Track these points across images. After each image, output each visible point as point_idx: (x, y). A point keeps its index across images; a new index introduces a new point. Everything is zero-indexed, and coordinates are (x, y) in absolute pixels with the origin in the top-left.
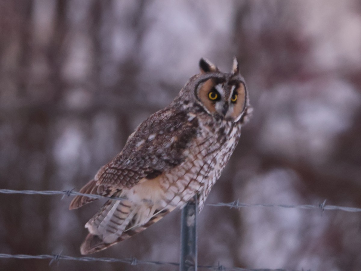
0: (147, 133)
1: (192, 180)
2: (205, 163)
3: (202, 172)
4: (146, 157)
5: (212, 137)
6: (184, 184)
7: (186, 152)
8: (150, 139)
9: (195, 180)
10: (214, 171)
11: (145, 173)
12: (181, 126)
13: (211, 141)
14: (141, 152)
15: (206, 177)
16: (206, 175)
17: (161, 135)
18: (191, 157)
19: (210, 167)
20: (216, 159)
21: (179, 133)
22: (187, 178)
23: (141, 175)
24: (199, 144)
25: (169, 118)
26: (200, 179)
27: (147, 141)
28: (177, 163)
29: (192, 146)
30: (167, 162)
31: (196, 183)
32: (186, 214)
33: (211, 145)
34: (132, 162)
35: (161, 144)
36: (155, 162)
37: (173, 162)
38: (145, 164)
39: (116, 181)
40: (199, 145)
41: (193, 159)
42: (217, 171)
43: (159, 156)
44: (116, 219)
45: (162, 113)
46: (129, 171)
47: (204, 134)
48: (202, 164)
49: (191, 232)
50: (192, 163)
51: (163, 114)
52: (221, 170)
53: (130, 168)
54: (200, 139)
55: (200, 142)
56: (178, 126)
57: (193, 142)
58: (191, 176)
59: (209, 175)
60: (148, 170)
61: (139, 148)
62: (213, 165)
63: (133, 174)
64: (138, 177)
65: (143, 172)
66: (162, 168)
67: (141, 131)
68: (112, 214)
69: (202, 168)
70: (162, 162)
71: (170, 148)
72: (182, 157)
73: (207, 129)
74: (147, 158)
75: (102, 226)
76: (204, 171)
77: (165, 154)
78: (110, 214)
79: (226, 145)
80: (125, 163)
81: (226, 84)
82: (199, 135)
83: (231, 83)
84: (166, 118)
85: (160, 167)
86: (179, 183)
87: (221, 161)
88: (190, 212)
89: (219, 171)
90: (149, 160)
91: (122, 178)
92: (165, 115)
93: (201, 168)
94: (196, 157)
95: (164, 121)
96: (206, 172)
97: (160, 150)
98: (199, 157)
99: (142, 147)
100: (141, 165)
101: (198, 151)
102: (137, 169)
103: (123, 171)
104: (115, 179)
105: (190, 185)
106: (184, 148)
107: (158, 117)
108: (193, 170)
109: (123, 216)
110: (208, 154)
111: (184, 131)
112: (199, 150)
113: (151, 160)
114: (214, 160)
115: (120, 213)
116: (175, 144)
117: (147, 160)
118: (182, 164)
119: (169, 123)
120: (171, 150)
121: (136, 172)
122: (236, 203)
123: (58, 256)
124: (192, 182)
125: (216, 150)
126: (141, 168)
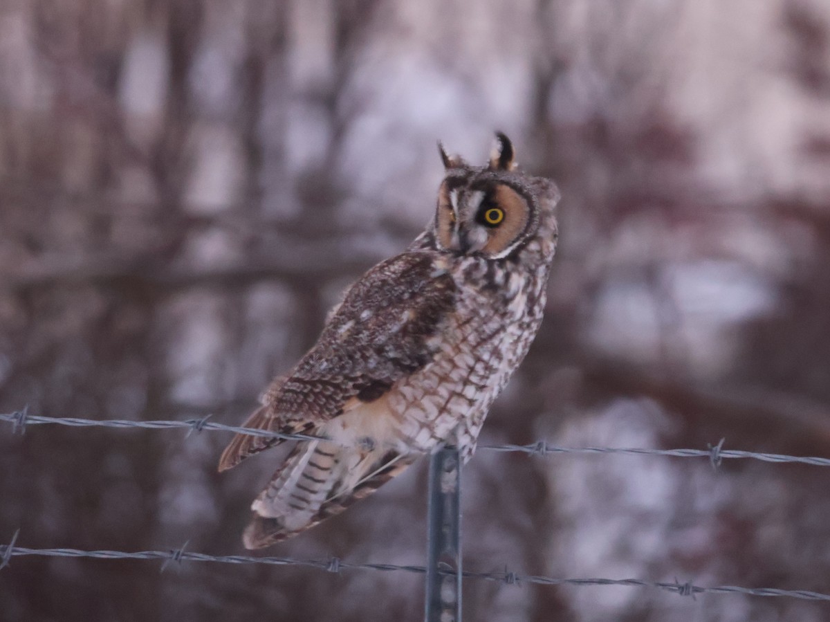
0: (358, 308)
1: (453, 394)
2: (478, 359)
3: (474, 379)
4: (355, 353)
6: (437, 405)
7: (433, 342)
8: (363, 318)
9: (460, 395)
11: (355, 387)
12: (422, 289)
14: (345, 344)
15: (481, 388)
16: (482, 384)
17: (383, 308)
18: (448, 349)
19: (489, 368)
20: (500, 350)
21: (417, 303)
22: (443, 391)
23: (346, 391)
24: (460, 322)
25: (399, 275)
27: (358, 322)
28: (416, 364)
29: (447, 327)
30: (396, 362)
31: (462, 401)
32: (439, 468)
33: (485, 321)
34: (331, 366)
35: (382, 325)
36: (372, 363)
37: (408, 362)
38: (353, 370)
39: (300, 405)
40: (461, 326)
41: (452, 354)
42: (503, 375)
43: (380, 351)
44: (307, 482)
45: (387, 266)
46: (325, 383)
47: (468, 302)
48: (471, 362)
49: (448, 503)
50: (451, 361)
51: (389, 268)
52: (511, 371)
53: (326, 379)
54: (462, 311)
55: (464, 319)
56: (417, 288)
57: (448, 319)
58: (451, 387)
59: (488, 382)
60: (360, 381)
61: (345, 337)
62: (494, 363)
63: (331, 389)
64: (341, 395)
65: (351, 384)
66: (387, 375)
67: (348, 304)
68: (300, 472)
69: (472, 370)
70: (385, 362)
71: (400, 334)
72: (424, 352)
74: (358, 356)
75: (280, 498)
76: (478, 376)
77: (391, 347)
78: (296, 474)
79: (511, 315)
80: (316, 370)
81: (465, 189)
82: (459, 305)
83: (475, 186)
84: (393, 276)
85: (384, 374)
86: (426, 402)
87: (510, 356)
88: (447, 464)
89: (506, 374)
90: (361, 360)
91: (311, 400)
92: (392, 268)
93: (469, 370)
95: (391, 282)
97: (381, 339)
98: (464, 347)
99: (348, 333)
100: (347, 371)
101: (461, 337)
102: (340, 379)
103: (313, 384)
104: (299, 401)
105: (449, 406)
106: (430, 332)
107: (378, 275)
108: (455, 375)
109: (321, 475)
110: (482, 341)
111: (427, 299)
112: (463, 335)
113: (365, 358)
114: (496, 353)
115: (314, 469)
116: (410, 326)
117: (358, 359)
118: (428, 367)
119: (401, 284)
120: (403, 337)
121: (337, 386)
122: (540, 445)
123: (178, 554)
124: (454, 399)
125: (497, 332)
126: (347, 378)
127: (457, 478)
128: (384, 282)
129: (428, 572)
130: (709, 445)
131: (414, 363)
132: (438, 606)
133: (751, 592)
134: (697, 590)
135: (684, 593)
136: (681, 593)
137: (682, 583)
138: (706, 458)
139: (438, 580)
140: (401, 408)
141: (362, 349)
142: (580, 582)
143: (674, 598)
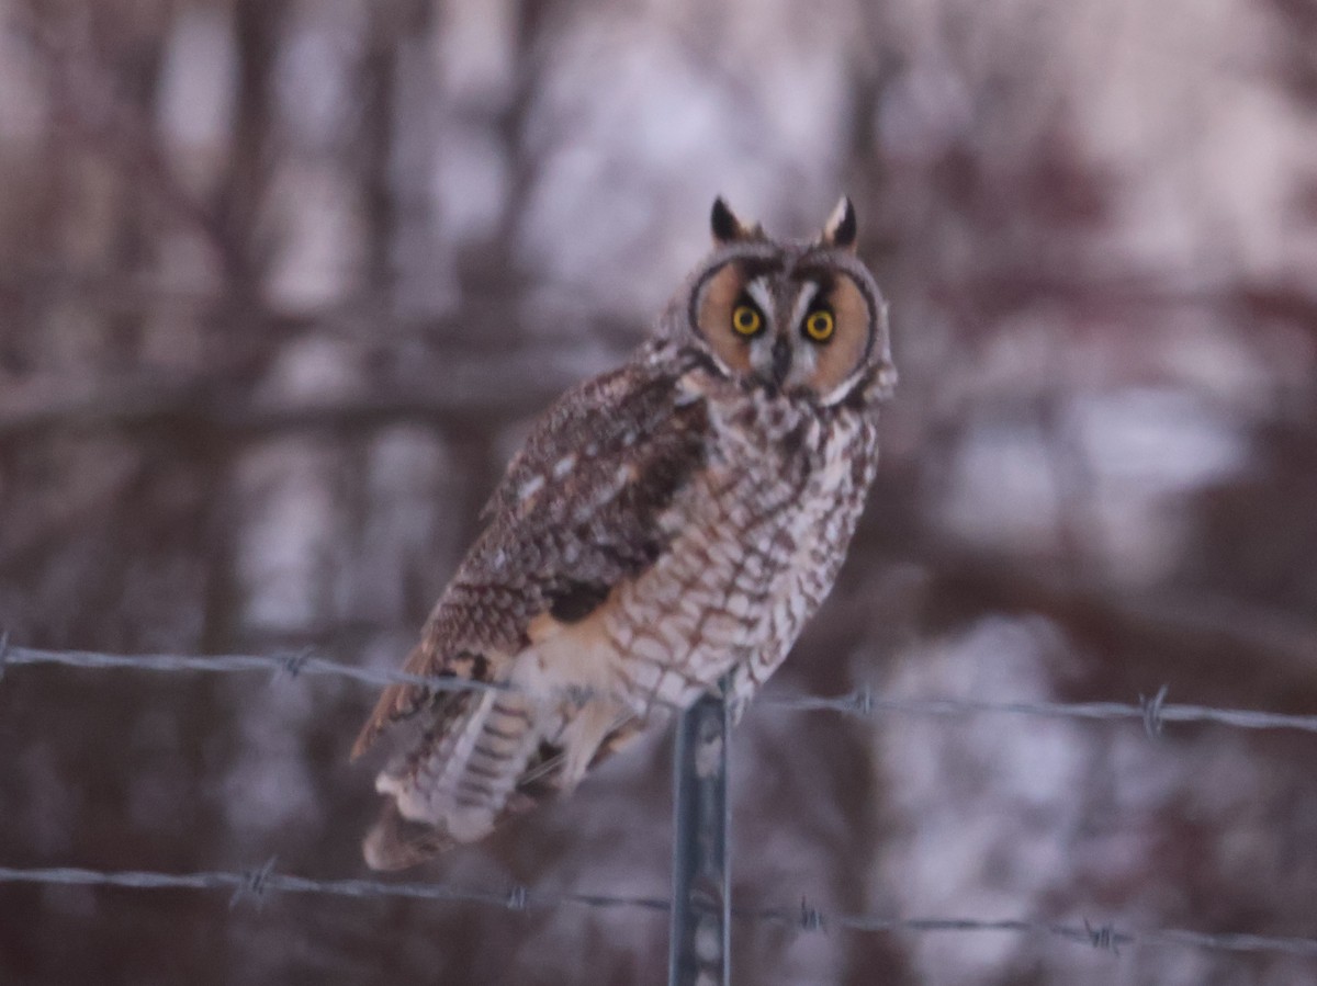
0: (549, 453)
1: (708, 611)
2: (750, 550)
3: (743, 582)
4: (545, 536)
5: (756, 463)
6: (684, 631)
7: (668, 520)
8: (559, 474)
9: (722, 612)
10: (792, 576)
11: (545, 594)
13: (756, 475)
14: (531, 521)
15: (760, 598)
16: (761, 590)
17: (589, 459)
18: (695, 534)
19: (769, 563)
20: (790, 535)
21: (643, 454)
22: (691, 606)
23: (531, 601)
24: (716, 488)
25: (619, 402)
26: (739, 605)
27: (550, 481)
28: (642, 555)
29: (692, 498)
30: (610, 552)
31: (726, 621)
32: (692, 736)
33: (760, 488)
34: (510, 559)
35: (585, 491)
36: (572, 553)
37: (628, 552)
38: (542, 564)
40: (718, 494)
41: (703, 542)
42: (803, 577)
43: (583, 532)
44: (482, 761)
45: (599, 386)
46: (500, 589)
47: (728, 454)
48: (736, 553)
49: (708, 794)
50: (703, 555)
51: (602, 390)
53: (503, 581)
54: (718, 470)
55: (722, 482)
56: (649, 426)
57: (693, 482)
58: (704, 598)
59: (773, 587)
60: (554, 585)
61: (529, 509)
62: (781, 556)
63: (508, 597)
64: (523, 608)
65: (538, 590)
66: (596, 574)
68: (471, 745)
69: (739, 568)
70: (593, 553)
71: (615, 506)
72: (655, 535)
73: (737, 435)
74: (549, 540)
75: (442, 791)
76: (751, 577)
77: (601, 527)
78: (464, 748)
79: (817, 486)
80: (490, 565)
81: (782, 278)
82: (712, 458)
83: (800, 275)
84: (609, 404)
85: (592, 570)
86: (667, 627)
87: (813, 543)
88: (705, 728)
90: (554, 548)
91: (479, 617)
92: (607, 390)
93: (735, 569)
94: (712, 534)
95: (603, 410)
96: (758, 581)
97: (584, 512)
98: (725, 531)
99: (535, 500)
100: (532, 568)
101: (717, 514)
102: (522, 581)
103: (482, 590)
105: (705, 631)
106: (662, 505)
108: (709, 578)
109: (506, 747)
110: (756, 519)
111: (657, 448)
112: (722, 509)
113: (560, 545)
114: (784, 540)
116: (632, 492)
117: (549, 547)
118: (664, 561)
119: (620, 418)
120: (621, 511)
121: (517, 593)
122: (861, 698)
123: (258, 878)
124: (713, 620)
125: (783, 506)
126: (532, 578)
127: (723, 753)
128: (593, 413)
129: (673, 908)
130: (1142, 699)
131: (640, 553)
132: (690, 964)
133: (1211, 941)
134: (1120, 938)
135: (1100, 942)
136: (1095, 944)
137: (1097, 926)
138: (1138, 720)
139: (690, 923)
140: (624, 636)
141: (556, 530)
142: (928, 925)
143: (1082, 952)
